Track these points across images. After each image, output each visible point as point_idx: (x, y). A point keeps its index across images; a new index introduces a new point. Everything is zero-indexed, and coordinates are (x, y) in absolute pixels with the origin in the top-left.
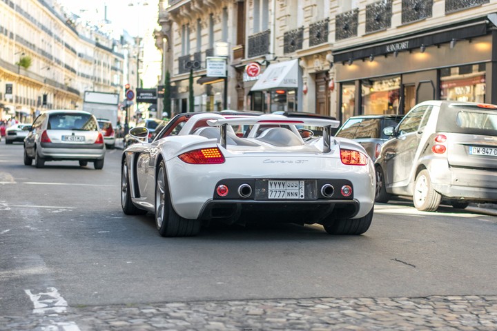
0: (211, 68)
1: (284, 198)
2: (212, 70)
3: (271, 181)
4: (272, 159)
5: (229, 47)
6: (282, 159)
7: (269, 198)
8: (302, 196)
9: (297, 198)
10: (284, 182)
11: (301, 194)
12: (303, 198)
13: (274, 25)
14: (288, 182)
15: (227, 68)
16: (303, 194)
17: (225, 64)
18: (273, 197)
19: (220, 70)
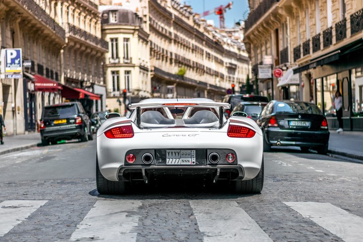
0: (261, 72)
1: (179, 164)
2: (262, 74)
3: (169, 151)
4: (169, 133)
5: (272, 58)
6: (177, 133)
7: (167, 164)
8: (194, 162)
9: (190, 163)
10: (179, 151)
11: (193, 161)
12: (195, 164)
13: (290, 44)
14: (182, 151)
15: (272, 72)
16: (194, 161)
17: (270, 69)
18: (170, 163)
19: (267, 74)
